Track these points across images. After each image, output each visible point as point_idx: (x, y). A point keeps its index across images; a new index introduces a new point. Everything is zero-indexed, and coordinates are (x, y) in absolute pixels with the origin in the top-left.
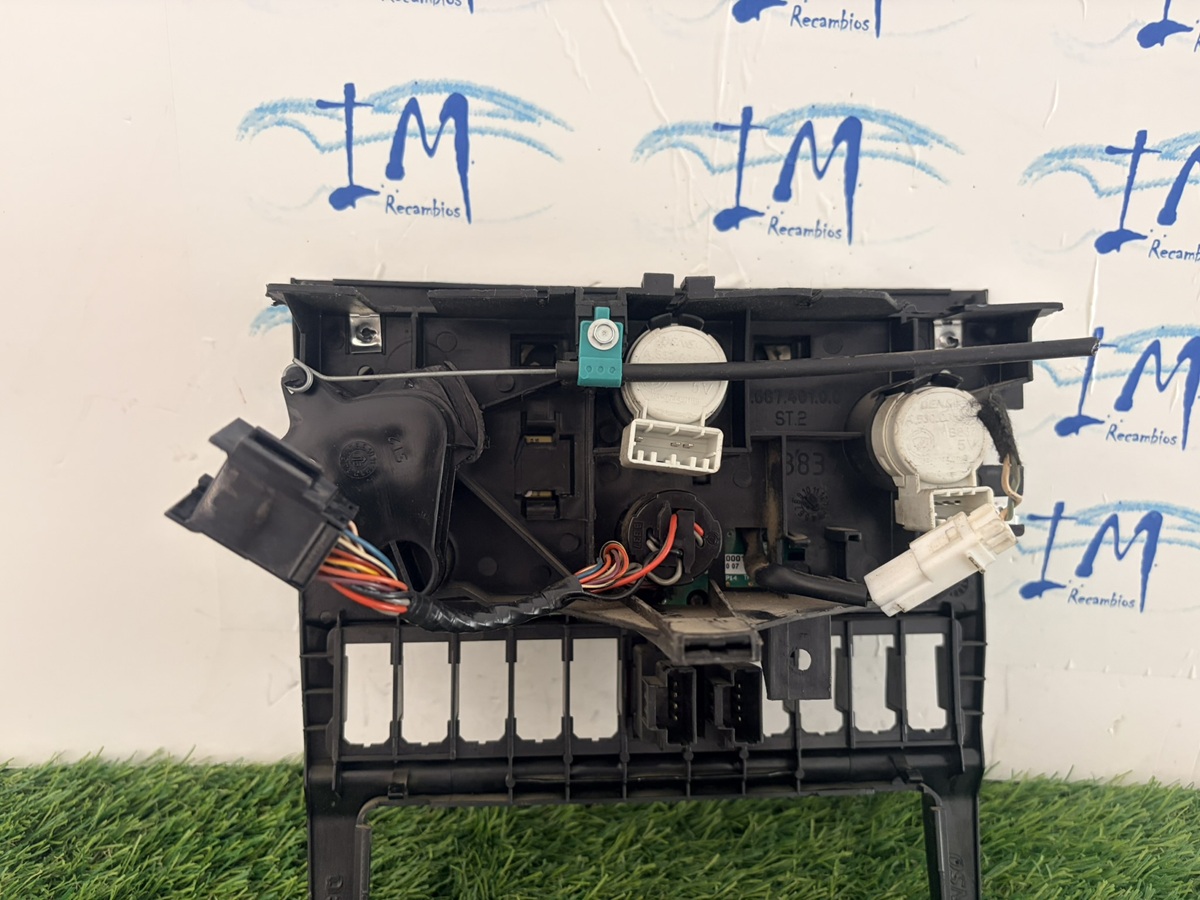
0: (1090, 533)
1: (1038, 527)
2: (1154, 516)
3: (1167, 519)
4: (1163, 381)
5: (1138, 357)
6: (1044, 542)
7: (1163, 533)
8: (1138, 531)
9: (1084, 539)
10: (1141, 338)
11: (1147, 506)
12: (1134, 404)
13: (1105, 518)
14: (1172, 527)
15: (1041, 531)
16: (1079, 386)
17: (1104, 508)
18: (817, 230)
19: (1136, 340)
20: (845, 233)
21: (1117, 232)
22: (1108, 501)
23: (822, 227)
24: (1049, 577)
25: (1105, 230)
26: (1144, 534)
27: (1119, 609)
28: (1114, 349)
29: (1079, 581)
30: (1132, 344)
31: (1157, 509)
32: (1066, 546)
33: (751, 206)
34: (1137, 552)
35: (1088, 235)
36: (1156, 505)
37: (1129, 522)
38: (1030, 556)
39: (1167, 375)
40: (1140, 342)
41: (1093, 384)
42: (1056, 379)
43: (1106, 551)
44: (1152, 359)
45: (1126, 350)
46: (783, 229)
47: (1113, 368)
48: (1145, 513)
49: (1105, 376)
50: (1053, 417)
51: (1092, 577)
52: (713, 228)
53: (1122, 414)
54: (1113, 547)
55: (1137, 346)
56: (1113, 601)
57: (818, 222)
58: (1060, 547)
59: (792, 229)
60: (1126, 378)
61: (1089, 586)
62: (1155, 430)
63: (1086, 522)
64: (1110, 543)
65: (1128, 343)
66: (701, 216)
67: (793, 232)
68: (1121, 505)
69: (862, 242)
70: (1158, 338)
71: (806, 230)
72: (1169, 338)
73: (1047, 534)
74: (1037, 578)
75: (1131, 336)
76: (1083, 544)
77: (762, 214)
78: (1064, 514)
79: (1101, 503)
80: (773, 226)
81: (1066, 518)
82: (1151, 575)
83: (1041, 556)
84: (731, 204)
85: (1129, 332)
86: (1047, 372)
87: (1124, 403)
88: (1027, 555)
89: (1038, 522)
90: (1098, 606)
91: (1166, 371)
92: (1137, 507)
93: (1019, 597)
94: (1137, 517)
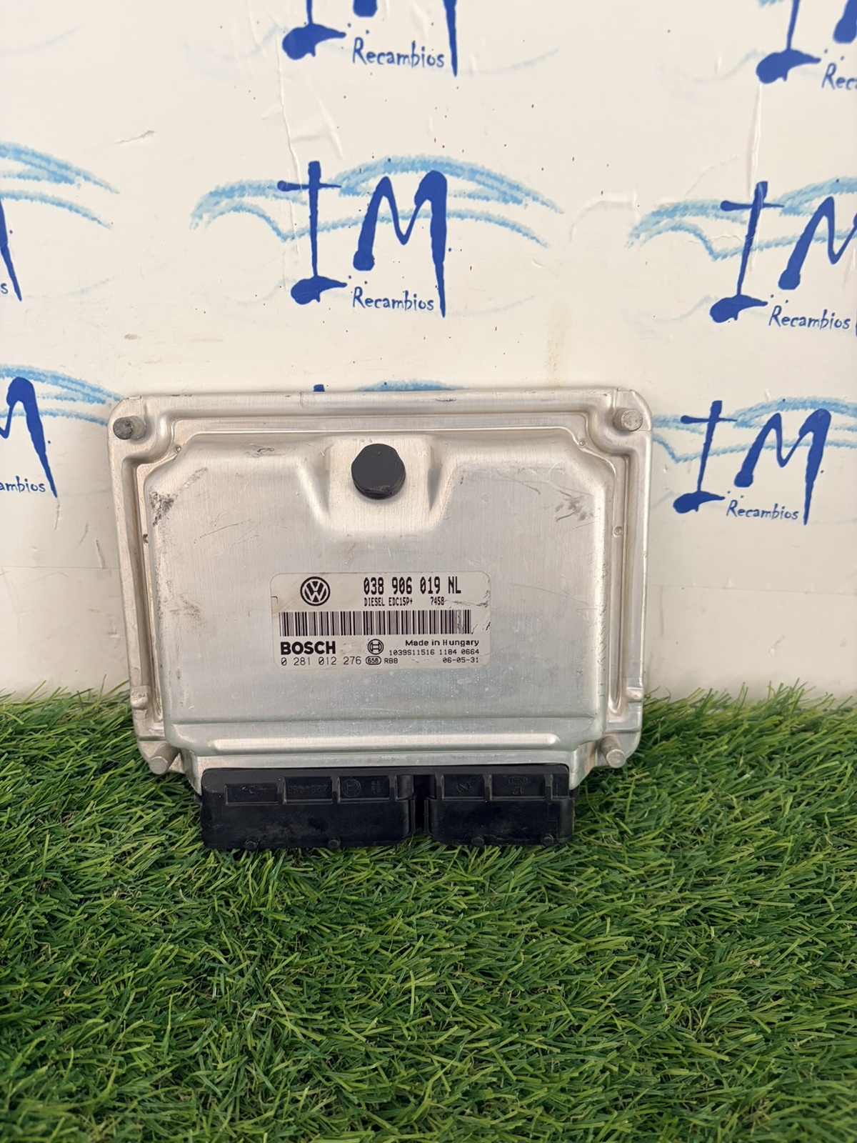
0: (750, 436)
1: (693, 431)
2: (820, 415)
3: (836, 419)
4: (836, 250)
5: (807, 219)
6: (701, 448)
7: (831, 435)
8: (803, 433)
9: (743, 444)
10: (811, 194)
11: (813, 404)
12: (802, 279)
13: (766, 418)
14: (841, 428)
15: (696, 435)
16: (739, 258)
17: (765, 407)
18: (413, 55)
19: (806, 197)
20: (447, 59)
21: (783, 53)
22: (770, 400)
23: (418, 51)
24: (703, 489)
25: (769, 52)
26: (810, 436)
27: (780, 521)
28: (779, 210)
29: (738, 492)
30: (801, 203)
31: (825, 407)
32: (724, 452)
33: (329, 24)
34: (801, 458)
35: (748, 57)
36: (824, 403)
37: (793, 422)
38: (686, 463)
39: (842, 242)
40: (811, 200)
41: (754, 257)
42: (711, 252)
43: (767, 456)
44: (824, 223)
45: (794, 211)
46: (370, 55)
47: (778, 235)
48: (811, 411)
49: (768, 246)
50: (707, 299)
51: (752, 486)
52: (283, 54)
53: (788, 293)
54: (775, 451)
55: (806, 205)
56: (775, 513)
57: (414, 45)
58: (717, 453)
59: (382, 54)
60: (794, 245)
61: (749, 497)
62: (825, 312)
63: (745, 424)
64: (773, 448)
65: (796, 202)
66: (268, 38)
67: (383, 59)
68: (784, 403)
69: (471, 72)
70: (832, 195)
71: (399, 56)
72: (844, 195)
73: (703, 439)
74: (693, 490)
75: (800, 192)
76: (743, 449)
77: (342, 35)
78: (722, 415)
79: (762, 401)
80: (358, 51)
81: (723, 420)
82: (816, 483)
83: (698, 462)
84: (302, 22)
85: (798, 188)
86: (700, 241)
87: (790, 279)
88: (681, 463)
89: (693, 425)
90: (759, 518)
91: (840, 238)
92: (802, 405)
93: (674, 510)
94: (803, 415)
